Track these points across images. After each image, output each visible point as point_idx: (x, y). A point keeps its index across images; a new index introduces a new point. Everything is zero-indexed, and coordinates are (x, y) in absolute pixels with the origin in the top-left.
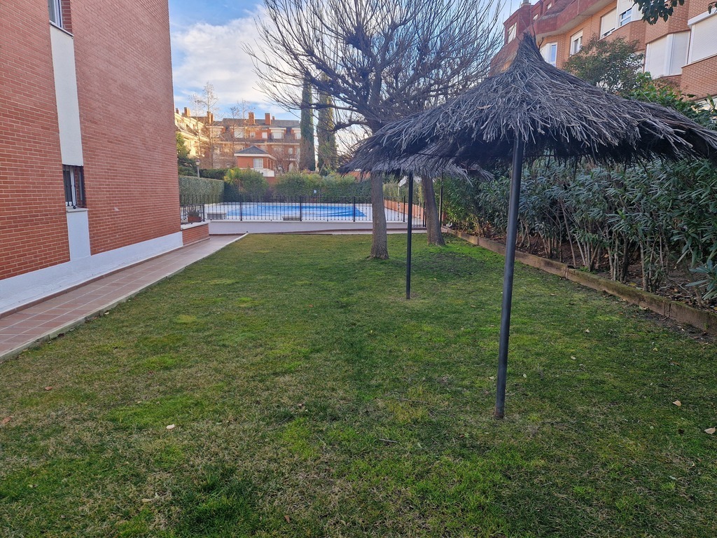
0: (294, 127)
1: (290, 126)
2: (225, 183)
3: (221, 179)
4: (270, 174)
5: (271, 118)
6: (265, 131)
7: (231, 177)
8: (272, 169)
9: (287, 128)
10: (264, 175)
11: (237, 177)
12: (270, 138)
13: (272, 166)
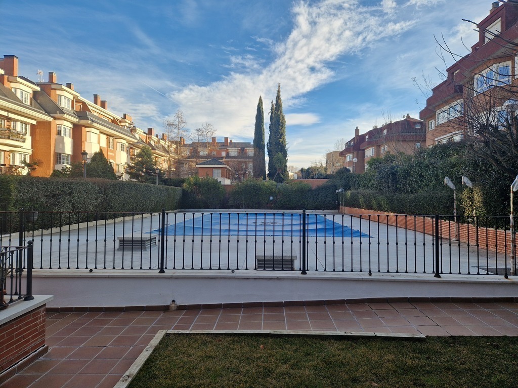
0: (247, 147)
1: (244, 146)
2: (183, 190)
3: (180, 186)
4: (227, 182)
5: (229, 141)
6: (223, 151)
7: (189, 184)
8: (229, 178)
9: (241, 148)
10: (222, 183)
11: (195, 184)
12: (228, 156)
13: (229, 175)
